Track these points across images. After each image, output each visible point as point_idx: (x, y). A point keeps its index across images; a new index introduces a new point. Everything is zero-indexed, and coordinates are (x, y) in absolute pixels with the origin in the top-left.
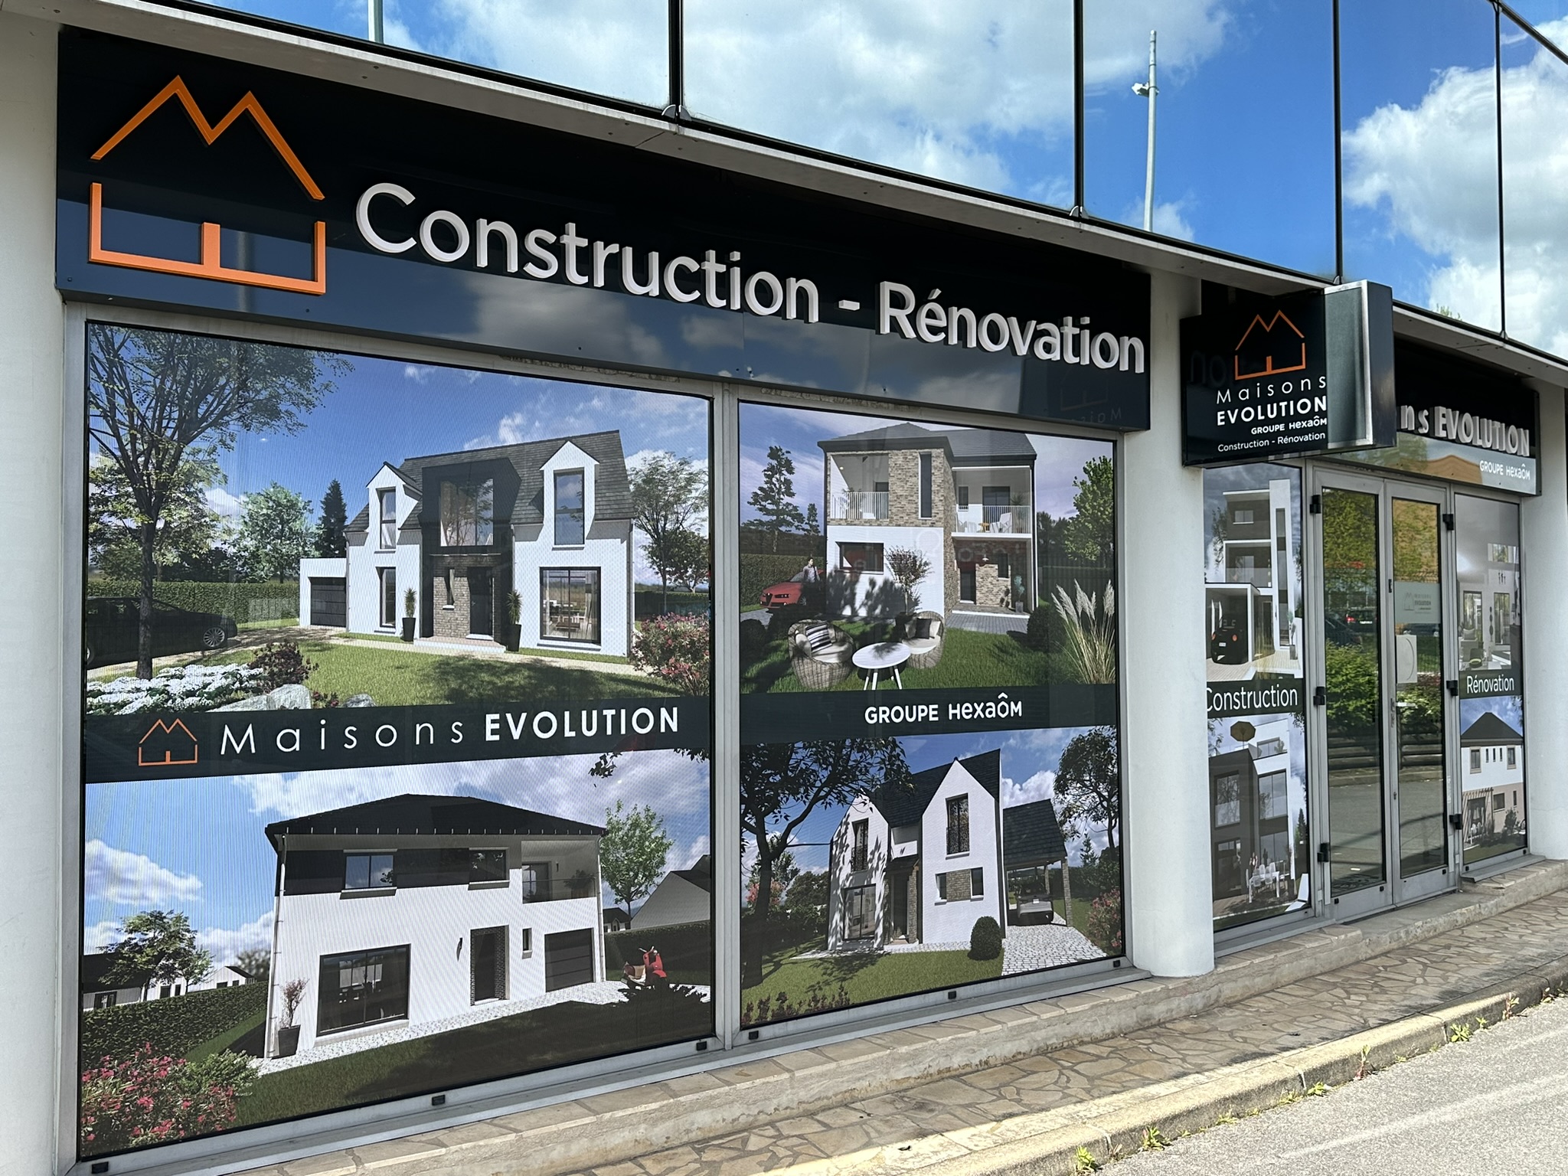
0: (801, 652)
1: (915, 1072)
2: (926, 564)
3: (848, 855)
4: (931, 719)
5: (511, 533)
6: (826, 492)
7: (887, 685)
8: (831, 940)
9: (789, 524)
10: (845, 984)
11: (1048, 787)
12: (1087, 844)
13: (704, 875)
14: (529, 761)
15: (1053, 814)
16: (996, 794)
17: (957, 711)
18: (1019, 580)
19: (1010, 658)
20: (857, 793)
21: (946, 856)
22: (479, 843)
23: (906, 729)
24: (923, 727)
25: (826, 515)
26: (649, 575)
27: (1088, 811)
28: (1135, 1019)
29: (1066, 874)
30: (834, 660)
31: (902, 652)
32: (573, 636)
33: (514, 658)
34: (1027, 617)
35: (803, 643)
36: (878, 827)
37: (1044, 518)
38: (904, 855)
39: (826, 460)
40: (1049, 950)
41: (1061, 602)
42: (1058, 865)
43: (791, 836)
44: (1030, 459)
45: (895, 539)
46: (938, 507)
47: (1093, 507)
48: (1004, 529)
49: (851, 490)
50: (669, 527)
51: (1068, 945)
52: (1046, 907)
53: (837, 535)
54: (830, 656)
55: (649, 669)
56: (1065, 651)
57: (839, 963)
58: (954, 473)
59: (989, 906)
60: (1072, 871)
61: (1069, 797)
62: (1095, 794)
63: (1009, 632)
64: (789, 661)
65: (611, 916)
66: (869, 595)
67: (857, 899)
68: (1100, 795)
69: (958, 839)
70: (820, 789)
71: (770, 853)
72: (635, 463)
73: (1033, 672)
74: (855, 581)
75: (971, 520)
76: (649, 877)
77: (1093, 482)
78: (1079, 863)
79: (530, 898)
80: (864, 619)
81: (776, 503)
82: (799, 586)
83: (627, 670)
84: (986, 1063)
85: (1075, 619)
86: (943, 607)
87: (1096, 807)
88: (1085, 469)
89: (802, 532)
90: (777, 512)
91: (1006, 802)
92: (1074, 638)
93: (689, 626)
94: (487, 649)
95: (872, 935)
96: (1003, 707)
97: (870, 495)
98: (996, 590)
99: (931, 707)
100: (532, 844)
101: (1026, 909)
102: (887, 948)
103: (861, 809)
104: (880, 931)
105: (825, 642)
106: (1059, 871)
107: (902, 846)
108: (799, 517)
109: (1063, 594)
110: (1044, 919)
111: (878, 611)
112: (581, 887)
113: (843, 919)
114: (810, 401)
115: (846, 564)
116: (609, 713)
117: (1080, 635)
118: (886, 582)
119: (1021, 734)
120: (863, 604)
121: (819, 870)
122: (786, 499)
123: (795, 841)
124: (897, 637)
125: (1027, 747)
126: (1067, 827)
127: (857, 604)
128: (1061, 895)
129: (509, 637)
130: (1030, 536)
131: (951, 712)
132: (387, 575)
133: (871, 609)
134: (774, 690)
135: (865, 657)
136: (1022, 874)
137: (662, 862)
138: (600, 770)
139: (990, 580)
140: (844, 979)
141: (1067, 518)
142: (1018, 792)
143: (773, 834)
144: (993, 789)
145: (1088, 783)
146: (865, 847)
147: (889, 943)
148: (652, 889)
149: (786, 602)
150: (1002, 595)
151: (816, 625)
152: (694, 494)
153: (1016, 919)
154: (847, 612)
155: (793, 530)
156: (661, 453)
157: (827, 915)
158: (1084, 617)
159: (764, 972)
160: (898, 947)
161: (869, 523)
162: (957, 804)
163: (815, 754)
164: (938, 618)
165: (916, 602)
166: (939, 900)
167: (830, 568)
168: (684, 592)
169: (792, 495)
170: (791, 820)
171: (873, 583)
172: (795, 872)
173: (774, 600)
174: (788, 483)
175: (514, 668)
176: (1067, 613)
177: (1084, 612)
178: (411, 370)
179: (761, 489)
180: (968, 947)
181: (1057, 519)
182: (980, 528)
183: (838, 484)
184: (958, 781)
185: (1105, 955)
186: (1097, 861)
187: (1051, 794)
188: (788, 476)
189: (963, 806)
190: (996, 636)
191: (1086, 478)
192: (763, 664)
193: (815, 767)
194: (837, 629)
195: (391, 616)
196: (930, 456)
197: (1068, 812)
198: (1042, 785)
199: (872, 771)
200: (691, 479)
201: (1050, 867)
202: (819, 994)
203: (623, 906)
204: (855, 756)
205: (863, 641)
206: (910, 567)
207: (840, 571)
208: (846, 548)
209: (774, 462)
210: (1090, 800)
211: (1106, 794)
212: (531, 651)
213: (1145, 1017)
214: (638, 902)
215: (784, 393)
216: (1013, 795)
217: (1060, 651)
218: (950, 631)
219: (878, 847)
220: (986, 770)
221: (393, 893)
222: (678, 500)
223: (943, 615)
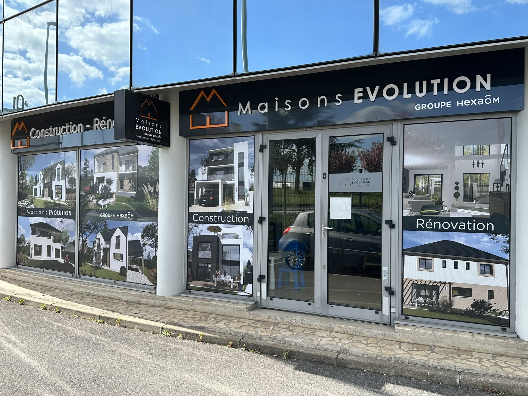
0: (90, 201)
1: (84, 291)
2: (113, 180)
3: (96, 245)
4: (113, 217)
5: (52, 180)
6: (94, 166)
7: (104, 209)
8: (93, 262)
9: (88, 174)
10: (95, 272)
11: (139, 237)
12: (149, 254)
13: (73, 243)
14: (54, 219)
15: (140, 244)
16: (126, 237)
17: (119, 216)
18: (134, 183)
19: (131, 203)
20: (98, 232)
21: (115, 249)
22: (48, 231)
23: (108, 219)
24: (111, 219)
25: (94, 171)
26: (68, 186)
27: (150, 245)
28: (135, 300)
29: (143, 260)
30: (95, 203)
31: (108, 201)
32: (59, 197)
33: (52, 201)
34: (135, 192)
35: (90, 199)
36: (102, 240)
37: (140, 167)
38: (107, 247)
39: (95, 159)
40: (138, 279)
41: (144, 189)
42: (141, 257)
43: (87, 239)
44: (137, 151)
45: (107, 175)
46: (116, 167)
47: (153, 162)
48: (130, 171)
49: (99, 165)
50: (71, 177)
51: (143, 279)
52: (138, 267)
53: (96, 175)
54: (94, 202)
55: (68, 203)
56: (145, 201)
57: (94, 267)
58: (119, 158)
59: (124, 263)
60: (145, 260)
61: (145, 240)
62: (151, 241)
63: (131, 197)
64: (88, 202)
65: (62, 247)
66: (102, 188)
67: (98, 255)
68: (153, 241)
69: (118, 246)
70: (92, 230)
71: (84, 241)
72: (66, 165)
73: (136, 207)
74: (99, 185)
75: (123, 169)
76: (67, 242)
77: (153, 155)
78: (146, 258)
79: (54, 242)
80: (100, 194)
81: (86, 170)
82: (89, 187)
83: (64, 204)
84: (97, 295)
85: (148, 193)
86: (116, 190)
87: (152, 244)
88: (151, 152)
89: (90, 176)
90: (86, 172)
91: (129, 239)
92: (147, 198)
93: (73, 195)
94: (49, 200)
95: (100, 263)
96: (129, 215)
97: (102, 166)
98: (128, 186)
99: (113, 214)
100: (54, 233)
101: (132, 267)
102: (103, 267)
103: (99, 235)
104: (102, 263)
105: (94, 198)
106: (141, 259)
107: (107, 245)
108: (90, 172)
109: (145, 186)
110: (137, 270)
111: (103, 192)
112: (59, 242)
113: (95, 258)
114: (91, 147)
115: (98, 182)
116: (63, 211)
117: (149, 197)
118: (105, 185)
119: (133, 223)
120: (100, 190)
121: (92, 247)
122: (88, 169)
123: (88, 240)
124: (107, 198)
125: (134, 226)
126: (144, 248)
127: (99, 190)
128: (141, 266)
129: (52, 198)
130: (137, 172)
131: (117, 216)
132: (40, 187)
133: (102, 191)
134: (85, 208)
135: (101, 202)
136: (132, 258)
137: (69, 240)
138: (61, 221)
139: (127, 184)
140: (95, 271)
141: (146, 166)
142: (132, 237)
143: (84, 238)
144: (126, 235)
145: (150, 237)
146: (100, 244)
147: (103, 266)
148: (67, 244)
149: (87, 190)
150: (130, 187)
151: (92, 195)
152: (74, 170)
153: (130, 268)
154: (98, 192)
155: (89, 175)
156: (70, 163)
157: (93, 256)
158: (150, 192)
159: (82, 265)
160: (105, 267)
161: (102, 172)
162: (118, 237)
163: (92, 222)
164: (115, 193)
165: (111, 190)
166: (113, 259)
167: (95, 183)
168: (72, 189)
169: (88, 168)
170: (87, 235)
171: (102, 186)
172: (88, 246)
173: (85, 190)
174: (88, 165)
175: (52, 203)
176: (146, 191)
177: (150, 191)
178: (43, 155)
179: (84, 167)
180: (119, 272)
181: (144, 166)
182: (125, 171)
183: (97, 164)
184: (118, 232)
185: (152, 285)
186: (151, 259)
187: (140, 239)
188: (88, 164)
189: (119, 238)
190: (128, 197)
191: (151, 154)
192: (83, 203)
193: (91, 225)
194: (96, 196)
195: (41, 195)
196: (114, 155)
197: (144, 244)
198: (137, 236)
199: (101, 227)
200: (74, 167)
201: (139, 257)
202: (91, 272)
203: (64, 246)
204: (98, 224)
205: (100, 199)
206: (110, 182)
207: (96, 183)
208: (98, 178)
209: (86, 162)
210: (150, 242)
211: (155, 241)
212: (54, 200)
213: (139, 300)
214: (66, 246)
215: (87, 147)
216: (131, 238)
217: (144, 202)
218: (117, 196)
219: (102, 244)
220: (125, 230)
221: (40, 237)
222: (72, 171)
223: (116, 192)
